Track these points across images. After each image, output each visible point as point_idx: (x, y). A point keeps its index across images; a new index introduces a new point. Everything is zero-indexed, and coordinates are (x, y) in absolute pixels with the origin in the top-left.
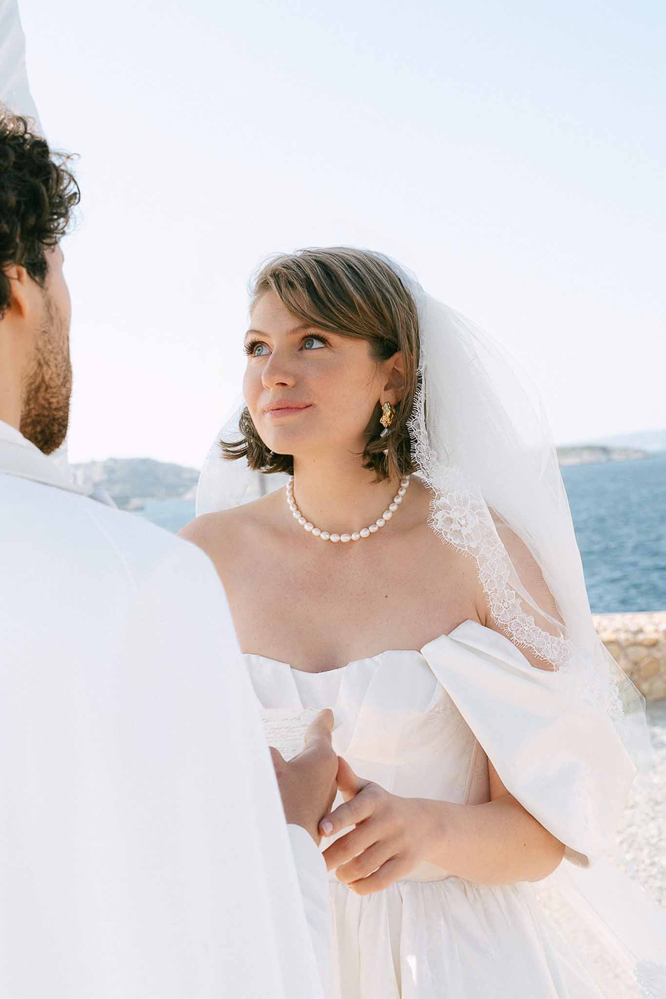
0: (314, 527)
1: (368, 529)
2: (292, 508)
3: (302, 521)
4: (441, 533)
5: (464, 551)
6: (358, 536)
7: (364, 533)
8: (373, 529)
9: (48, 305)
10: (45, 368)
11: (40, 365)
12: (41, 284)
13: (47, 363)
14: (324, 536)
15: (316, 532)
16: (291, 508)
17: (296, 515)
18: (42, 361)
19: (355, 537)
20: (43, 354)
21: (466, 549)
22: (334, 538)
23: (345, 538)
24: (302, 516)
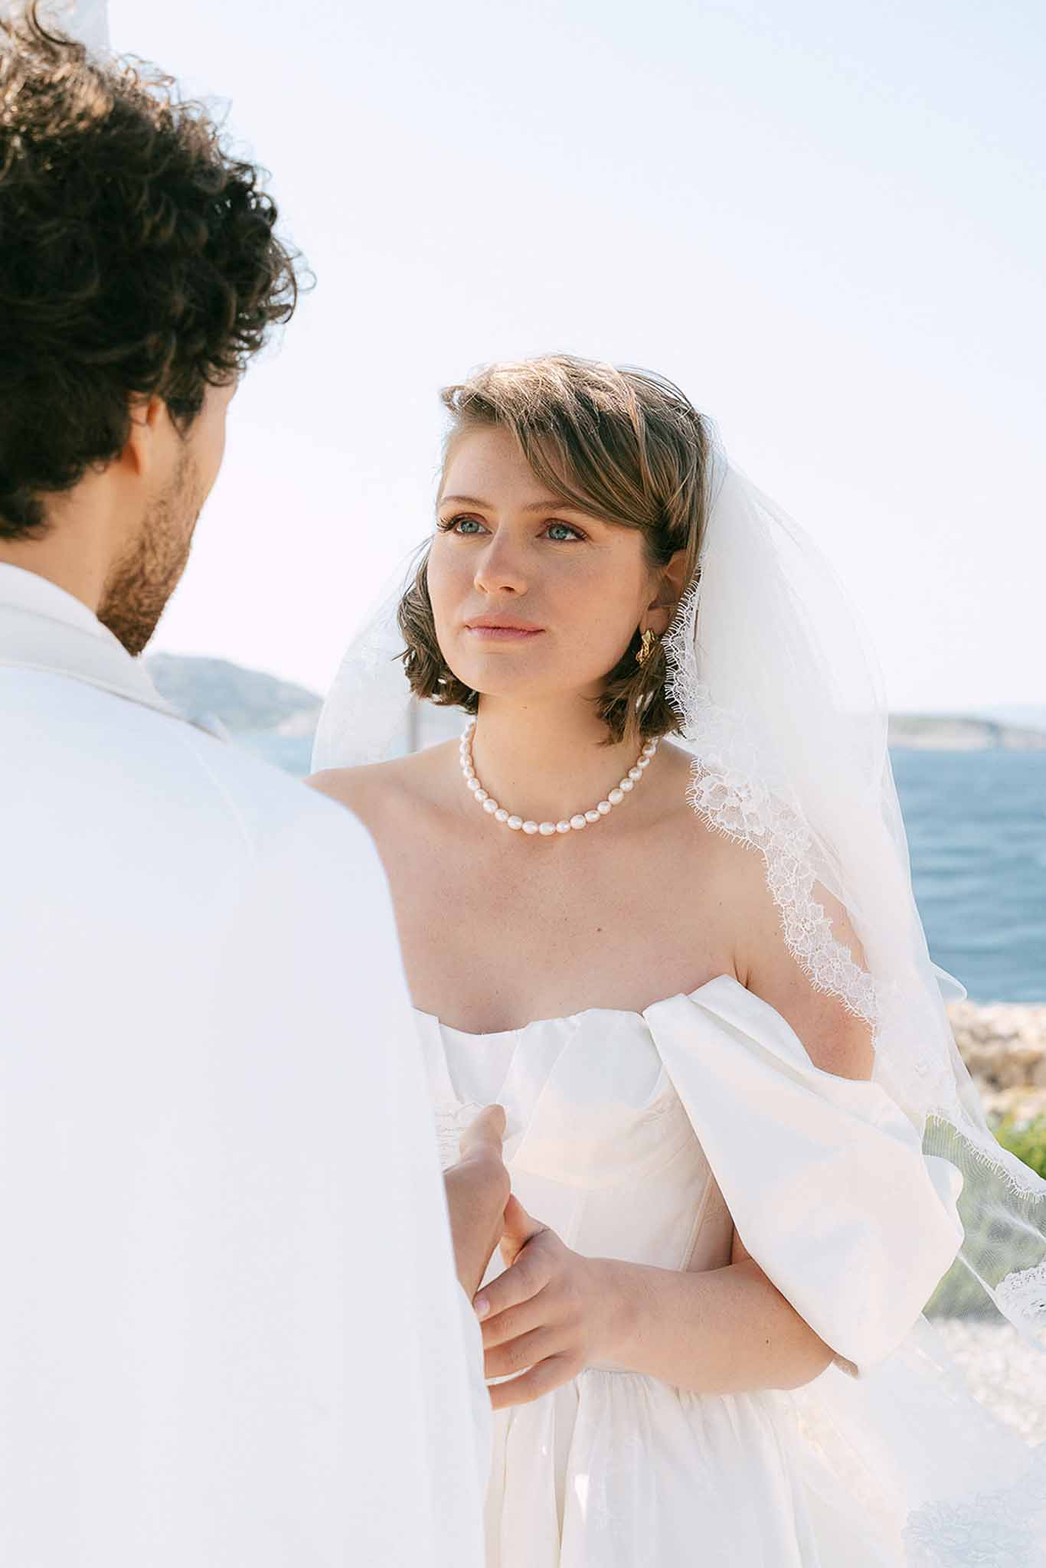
0: (499, 807)
1: (584, 815)
2: (467, 773)
3: (480, 796)
4: (707, 814)
5: (744, 840)
6: (567, 827)
7: (577, 822)
8: (591, 817)
9: (184, 463)
10: (149, 554)
11: (143, 548)
12: (182, 433)
13: (153, 549)
14: (514, 823)
15: (500, 816)
16: (465, 772)
17: (472, 785)
18: (147, 544)
19: (562, 827)
20: (150, 534)
21: (748, 838)
22: (529, 828)
23: (546, 829)
24: (481, 788)
